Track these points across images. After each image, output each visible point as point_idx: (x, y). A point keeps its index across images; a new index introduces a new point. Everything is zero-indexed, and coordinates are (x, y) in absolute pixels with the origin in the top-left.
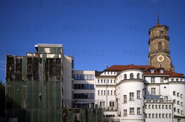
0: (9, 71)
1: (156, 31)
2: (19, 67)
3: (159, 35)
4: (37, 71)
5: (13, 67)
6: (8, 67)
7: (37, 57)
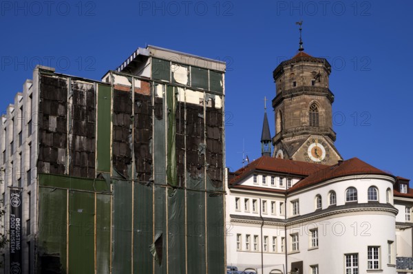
0: (48, 132)
1: (303, 73)
2: (84, 122)
3: (310, 84)
4: (148, 145)
5: (62, 120)
6: (44, 116)
7: (147, 93)
